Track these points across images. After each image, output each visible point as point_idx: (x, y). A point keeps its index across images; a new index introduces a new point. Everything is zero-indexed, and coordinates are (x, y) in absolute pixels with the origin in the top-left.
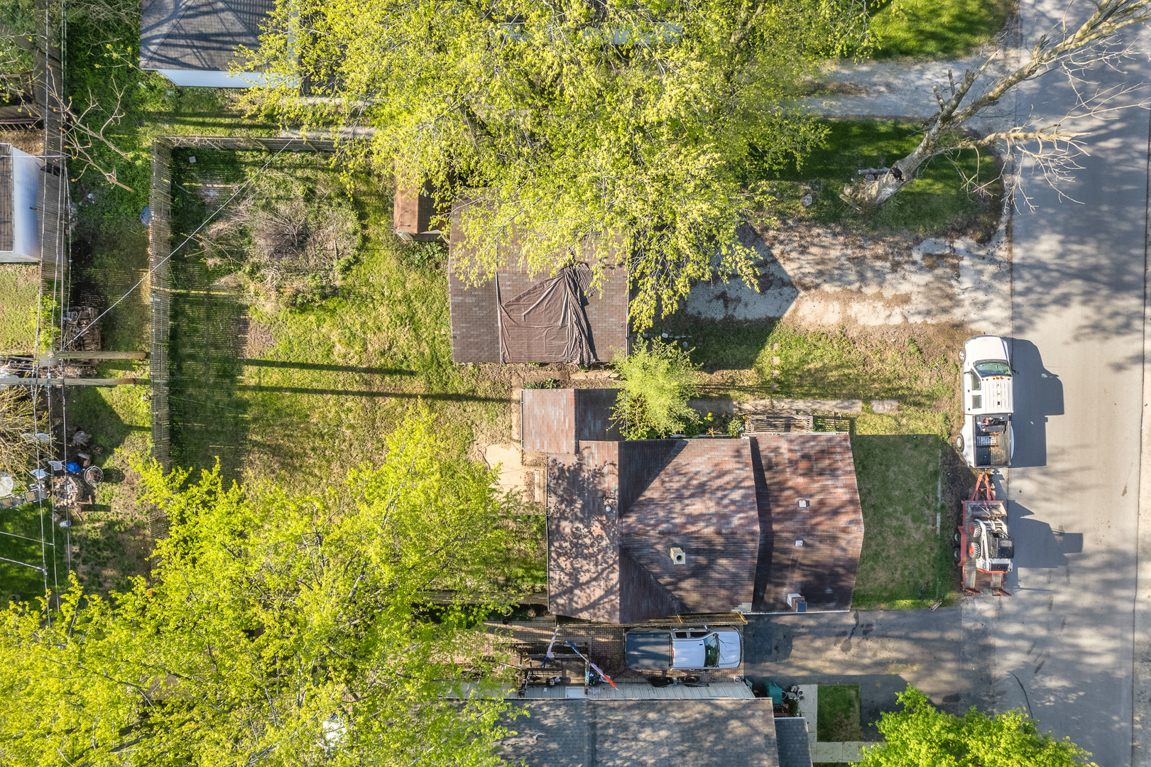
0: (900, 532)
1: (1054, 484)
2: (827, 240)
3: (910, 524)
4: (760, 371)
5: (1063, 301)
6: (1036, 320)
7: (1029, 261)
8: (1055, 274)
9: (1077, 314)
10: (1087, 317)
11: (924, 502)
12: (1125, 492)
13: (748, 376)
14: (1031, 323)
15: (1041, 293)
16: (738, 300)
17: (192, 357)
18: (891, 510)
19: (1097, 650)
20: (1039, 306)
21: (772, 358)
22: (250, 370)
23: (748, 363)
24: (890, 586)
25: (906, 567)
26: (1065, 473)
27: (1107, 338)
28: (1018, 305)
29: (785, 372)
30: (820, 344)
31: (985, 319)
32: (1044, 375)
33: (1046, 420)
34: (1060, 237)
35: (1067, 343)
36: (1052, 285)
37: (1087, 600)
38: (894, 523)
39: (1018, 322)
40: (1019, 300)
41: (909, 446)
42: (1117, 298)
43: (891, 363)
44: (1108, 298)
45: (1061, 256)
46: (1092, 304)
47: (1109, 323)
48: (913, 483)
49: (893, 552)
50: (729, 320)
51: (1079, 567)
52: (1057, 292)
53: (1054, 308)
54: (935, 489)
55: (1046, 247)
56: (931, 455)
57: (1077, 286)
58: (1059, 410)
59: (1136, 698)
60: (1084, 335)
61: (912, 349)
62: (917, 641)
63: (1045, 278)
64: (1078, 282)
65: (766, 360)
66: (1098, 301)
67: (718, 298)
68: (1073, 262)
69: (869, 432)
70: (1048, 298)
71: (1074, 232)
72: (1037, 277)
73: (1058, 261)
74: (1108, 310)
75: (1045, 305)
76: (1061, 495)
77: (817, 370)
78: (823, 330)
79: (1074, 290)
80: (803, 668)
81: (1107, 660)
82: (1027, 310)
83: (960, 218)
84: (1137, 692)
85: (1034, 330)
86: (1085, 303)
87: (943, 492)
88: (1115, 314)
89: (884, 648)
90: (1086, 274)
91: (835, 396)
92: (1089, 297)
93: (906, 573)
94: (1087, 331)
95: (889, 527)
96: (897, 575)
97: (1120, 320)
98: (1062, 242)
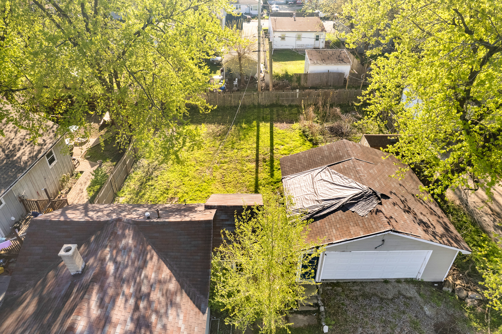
17: (272, 111)
22: (268, 124)
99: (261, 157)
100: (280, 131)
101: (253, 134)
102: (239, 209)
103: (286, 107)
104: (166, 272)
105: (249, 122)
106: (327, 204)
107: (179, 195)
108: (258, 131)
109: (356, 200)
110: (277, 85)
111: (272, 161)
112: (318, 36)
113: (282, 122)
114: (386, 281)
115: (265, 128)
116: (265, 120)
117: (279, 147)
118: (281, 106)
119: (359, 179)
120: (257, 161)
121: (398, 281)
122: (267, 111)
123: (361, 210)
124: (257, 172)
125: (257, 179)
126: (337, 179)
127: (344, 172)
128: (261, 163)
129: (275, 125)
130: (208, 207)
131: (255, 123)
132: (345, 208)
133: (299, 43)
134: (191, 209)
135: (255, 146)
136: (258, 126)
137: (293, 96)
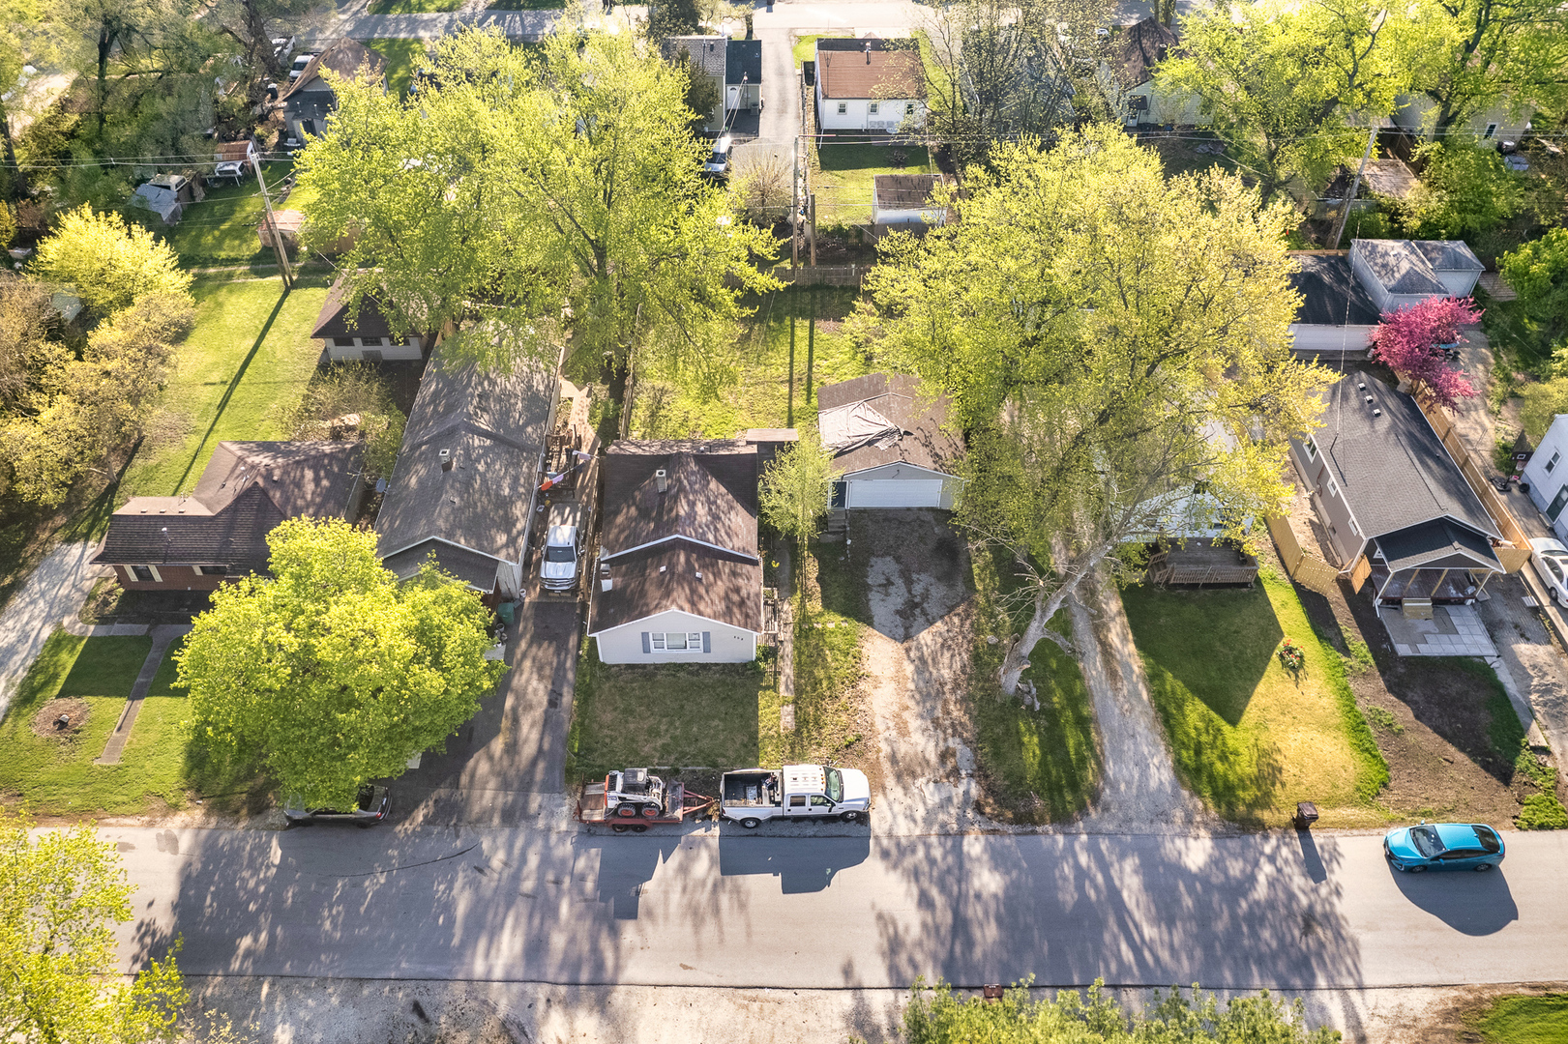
0: (653, 732)
1: (703, 897)
2: (957, 665)
3: (660, 742)
4: (821, 614)
5: (925, 902)
6: (899, 871)
7: (968, 865)
8: (955, 889)
9: (910, 919)
10: (907, 929)
11: (683, 755)
12: (685, 967)
13: (815, 606)
14: (895, 867)
15: (931, 876)
16: (887, 594)
17: (814, 297)
18: (677, 724)
19: (493, 952)
20: (915, 874)
21: (833, 623)
22: (807, 323)
23: (827, 604)
24: (595, 726)
25: (613, 739)
26: (716, 910)
27: (883, 954)
28: (914, 851)
29: (821, 634)
30: (850, 658)
31: (894, 817)
32: (829, 871)
33: (776, 874)
34: (1000, 893)
35: (873, 906)
36: (943, 889)
37: (558, 941)
38: (663, 727)
39: (894, 851)
40: (921, 853)
41: (746, 739)
42: (935, 967)
43: (834, 721)
44: (934, 957)
45: (978, 896)
46: (924, 937)
47: (902, 960)
48: (705, 744)
49: (632, 726)
50: (867, 588)
51: (599, 930)
52: (934, 893)
53: (915, 891)
54: (699, 765)
55: (988, 881)
56: (735, 759)
57: (946, 918)
58: (788, 888)
59: (422, 983)
60: (886, 926)
61: (851, 738)
62: (534, 763)
63: (951, 880)
64: (949, 918)
65: (832, 618)
66: (930, 944)
67: (888, 579)
68: (974, 911)
69: (762, 702)
70: (926, 884)
71: (1010, 910)
72: (949, 871)
73: (972, 893)
74: (919, 957)
75: (917, 880)
76: (689, 905)
77: (824, 659)
78: (864, 660)
79: (939, 913)
80: (524, 655)
81: (479, 968)
82: (909, 862)
83: (1002, 783)
84: (430, 984)
85: (887, 869)
86: (924, 925)
87: (694, 772)
88: (915, 966)
89: (532, 725)
90: (961, 926)
91: (799, 676)
92: (933, 932)
93: (607, 740)
94: (891, 930)
95: (660, 722)
96: (606, 731)
97: (908, 972)
98: (995, 896)
99: (795, 377)
100: (824, 336)
101: (785, 339)
102: (781, 444)
103: (836, 289)
104: (723, 490)
105: (779, 319)
106: (856, 439)
107: (702, 428)
108: (793, 335)
109: (883, 435)
110: (824, 245)
111: (810, 384)
112: (910, 106)
113: (827, 319)
114: (909, 509)
115: (802, 328)
116: (803, 314)
117: (821, 363)
118: (829, 288)
119: (889, 417)
120: (791, 382)
121: (920, 509)
122: (807, 297)
123: (882, 445)
124: (790, 399)
125: (790, 407)
126: (870, 416)
127: (878, 408)
128: (795, 386)
129: (817, 324)
130: (749, 443)
131: (787, 321)
132: (870, 443)
133: (873, 118)
134: (733, 444)
135: (788, 360)
136: (793, 327)
137: (846, 273)
